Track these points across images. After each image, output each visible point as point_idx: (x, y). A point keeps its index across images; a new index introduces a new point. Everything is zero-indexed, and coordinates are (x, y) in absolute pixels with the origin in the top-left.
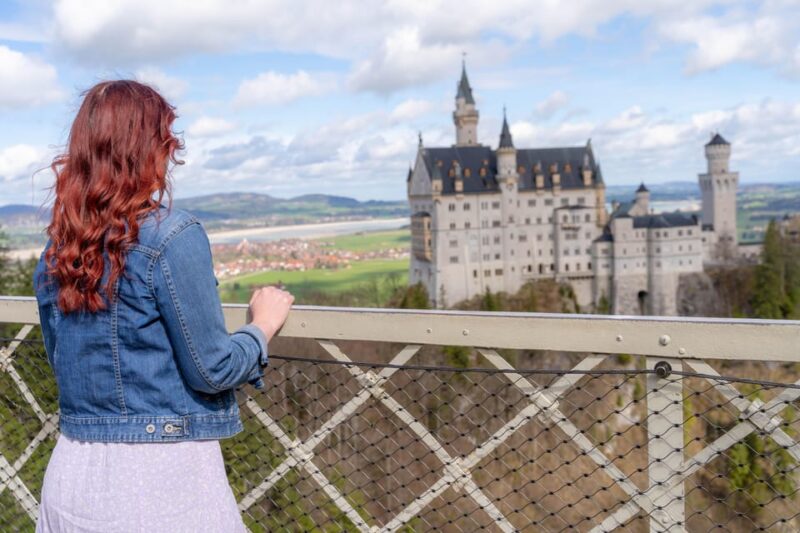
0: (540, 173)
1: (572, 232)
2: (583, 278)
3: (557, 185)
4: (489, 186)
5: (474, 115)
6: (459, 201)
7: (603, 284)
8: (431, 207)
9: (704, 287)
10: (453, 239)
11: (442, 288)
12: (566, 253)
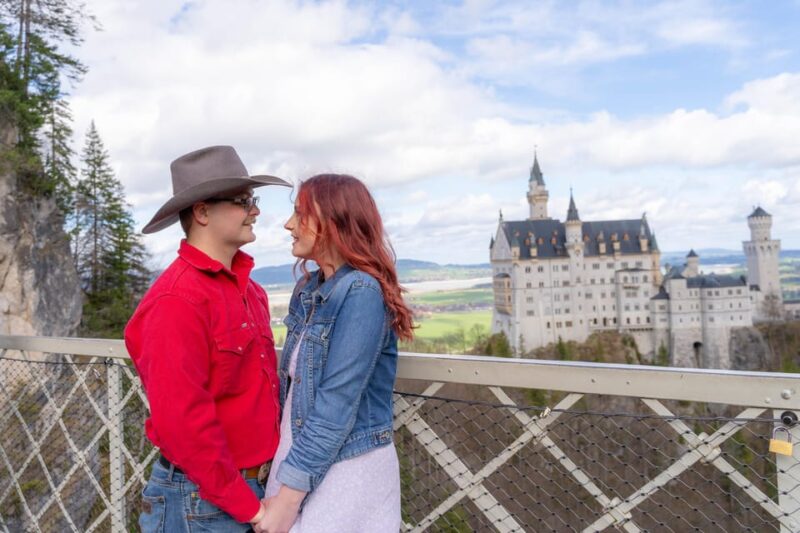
0: (602, 242)
1: (632, 290)
2: (643, 330)
3: (617, 251)
4: (559, 253)
5: (544, 195)
6: (534, 264)
7: (661, 336)
8: (510, 269)
9: (755, 340)
10: (529, 296)
11: (521, 336)
12: (627, 308)
